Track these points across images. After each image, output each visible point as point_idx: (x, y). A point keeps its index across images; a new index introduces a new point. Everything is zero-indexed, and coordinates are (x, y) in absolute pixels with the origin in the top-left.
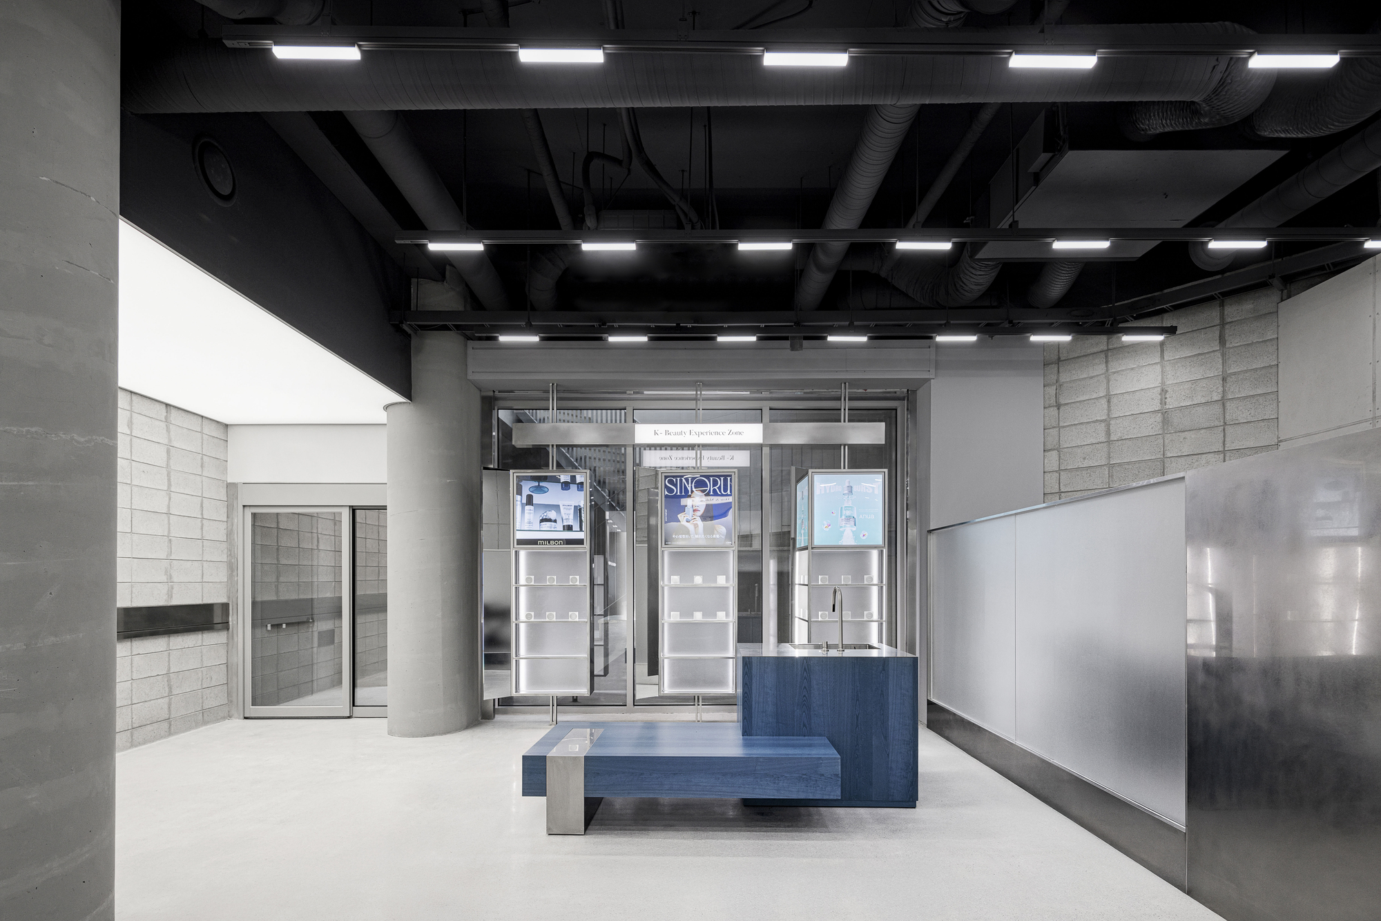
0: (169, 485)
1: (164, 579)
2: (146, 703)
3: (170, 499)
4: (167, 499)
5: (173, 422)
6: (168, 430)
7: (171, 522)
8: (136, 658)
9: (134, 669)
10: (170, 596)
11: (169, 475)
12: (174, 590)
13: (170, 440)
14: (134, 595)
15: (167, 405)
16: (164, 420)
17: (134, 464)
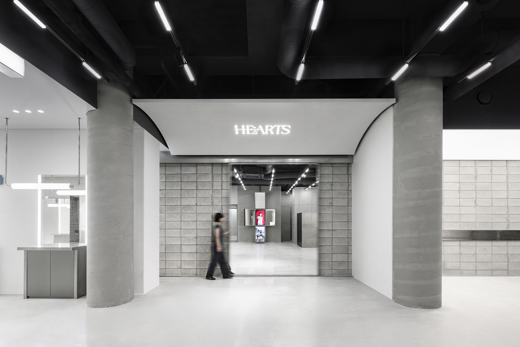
0: (508, 188)
1: (506, 221)
2: (498, 263)
3: (508, 193)
4: (507, 193)
5: (509, 166)
6: (507, 169)
7: (508, 201)
8: (494, 247)
9: (493, 251)
10: (508, 226)
11: (507, 185)
12: (510, 225)
13: (508, 172)
14: (493, 226)
15: (506, 161)
16: (505, 166)
17: (493, 183)
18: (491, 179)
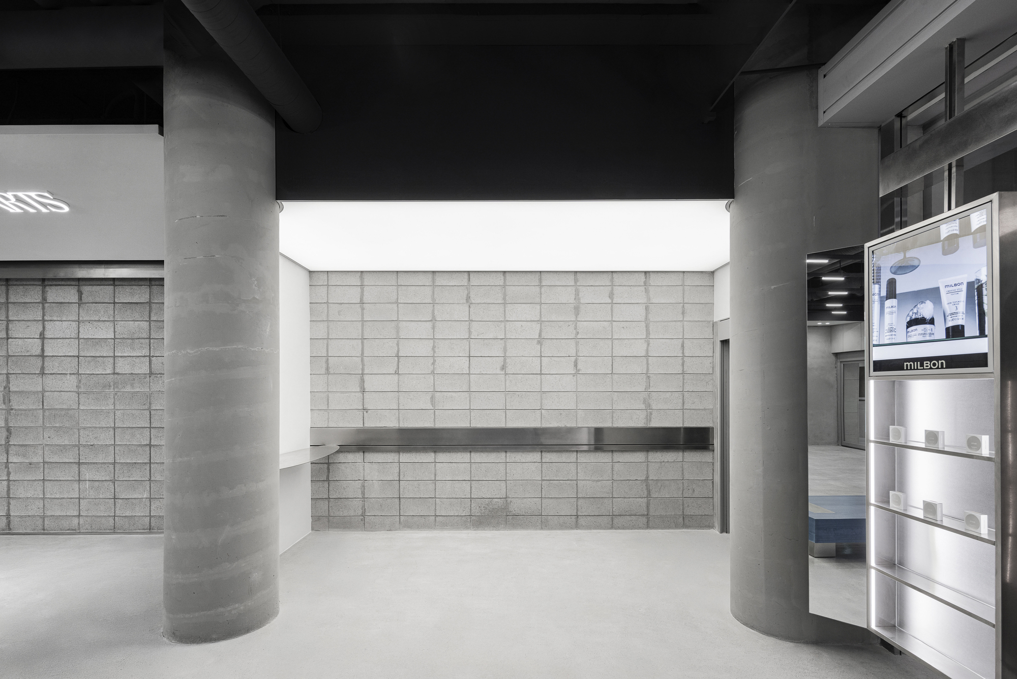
0: (648, 333)
1: (643, 407)
2: (626, 499)
3: (648, 344)
4: (645, 345)
5: (652, 284)
6: (647, 291)
7: (650, 362)
8: (616, 465)
9: (614, 473)
10: (649, 418)
11: (647, 327)
12: (652, 416)
13: (649, 299)
14: (614, 419)
15: (646, 272)
16: (643, 284)
17: (614, 323)
18: (611, 313)
